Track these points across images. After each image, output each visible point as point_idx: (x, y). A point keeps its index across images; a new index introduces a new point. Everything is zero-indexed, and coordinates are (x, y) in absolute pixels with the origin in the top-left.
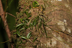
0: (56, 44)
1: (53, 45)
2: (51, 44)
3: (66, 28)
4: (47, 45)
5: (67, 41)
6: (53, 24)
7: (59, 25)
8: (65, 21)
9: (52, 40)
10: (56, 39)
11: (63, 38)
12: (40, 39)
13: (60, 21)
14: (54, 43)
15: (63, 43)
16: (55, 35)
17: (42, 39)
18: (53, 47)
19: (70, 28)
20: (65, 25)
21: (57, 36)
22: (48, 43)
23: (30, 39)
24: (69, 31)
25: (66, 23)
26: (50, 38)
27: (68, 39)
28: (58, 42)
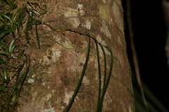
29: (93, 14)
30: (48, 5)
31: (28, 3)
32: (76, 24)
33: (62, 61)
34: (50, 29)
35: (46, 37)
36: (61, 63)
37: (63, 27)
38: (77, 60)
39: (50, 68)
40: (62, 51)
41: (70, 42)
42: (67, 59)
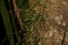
0: (52, 35)
1: (50, 36)
2: (48, 35)
3: (62, 22)
4: (45, 36)
5: (61, 33)
6: (51, 19)
7: (56, 20)
8: (61, 16)
9: (50, 32)
10: (53, 32)
11: (58, 30)
12: (40, 32)
13: (57, 17)
14: (51, 34)
15: (58, 35)
16: (52, 28)
17: (42, 32)
18: (49, 38)
19: (65, 22)
20: (61, 19)
21: (54, 29)
22: (46, 35)
23: (33, 31)
24: (64, 24)
25: (62, 18)
26: (48, 31)
27: (62, 31)
28: (54, 34)
29: (66, 20)
30: (49, 14)
31: (41, 12)
32: (59, 23)
34: (49, 24)
35: (47, 27)
36: (53, 38)
37: (54, 24)
38: (59, 38)
39: (48, 40)
40: (53, 33)
41: (57, 30)
42: (55, 37)
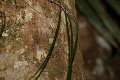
33: (34, 22)
